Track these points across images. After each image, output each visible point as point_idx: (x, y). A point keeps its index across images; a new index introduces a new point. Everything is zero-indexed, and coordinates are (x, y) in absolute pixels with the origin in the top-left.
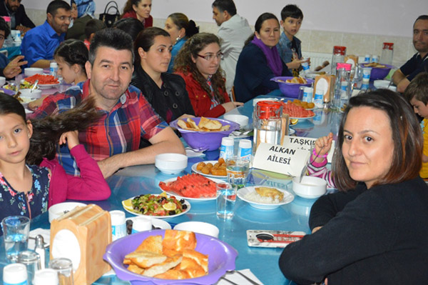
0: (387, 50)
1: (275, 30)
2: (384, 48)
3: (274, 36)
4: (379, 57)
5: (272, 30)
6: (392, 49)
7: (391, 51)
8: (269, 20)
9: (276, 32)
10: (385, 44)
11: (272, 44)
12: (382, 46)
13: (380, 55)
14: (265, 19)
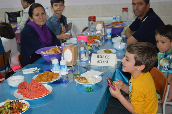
0: (125, 12)
1: (43, 14)
2: (123, 11)
3: (43, 18)
4: (120, 16)
5: (40, 14)
6: (127, 11)
7: (127, 12)
8: (37, 8)
9: (43, 15)
10: (124, 9)
11: (42, 24)
12: (122, 10)
13: (121, 15)
14: (34, 8)
